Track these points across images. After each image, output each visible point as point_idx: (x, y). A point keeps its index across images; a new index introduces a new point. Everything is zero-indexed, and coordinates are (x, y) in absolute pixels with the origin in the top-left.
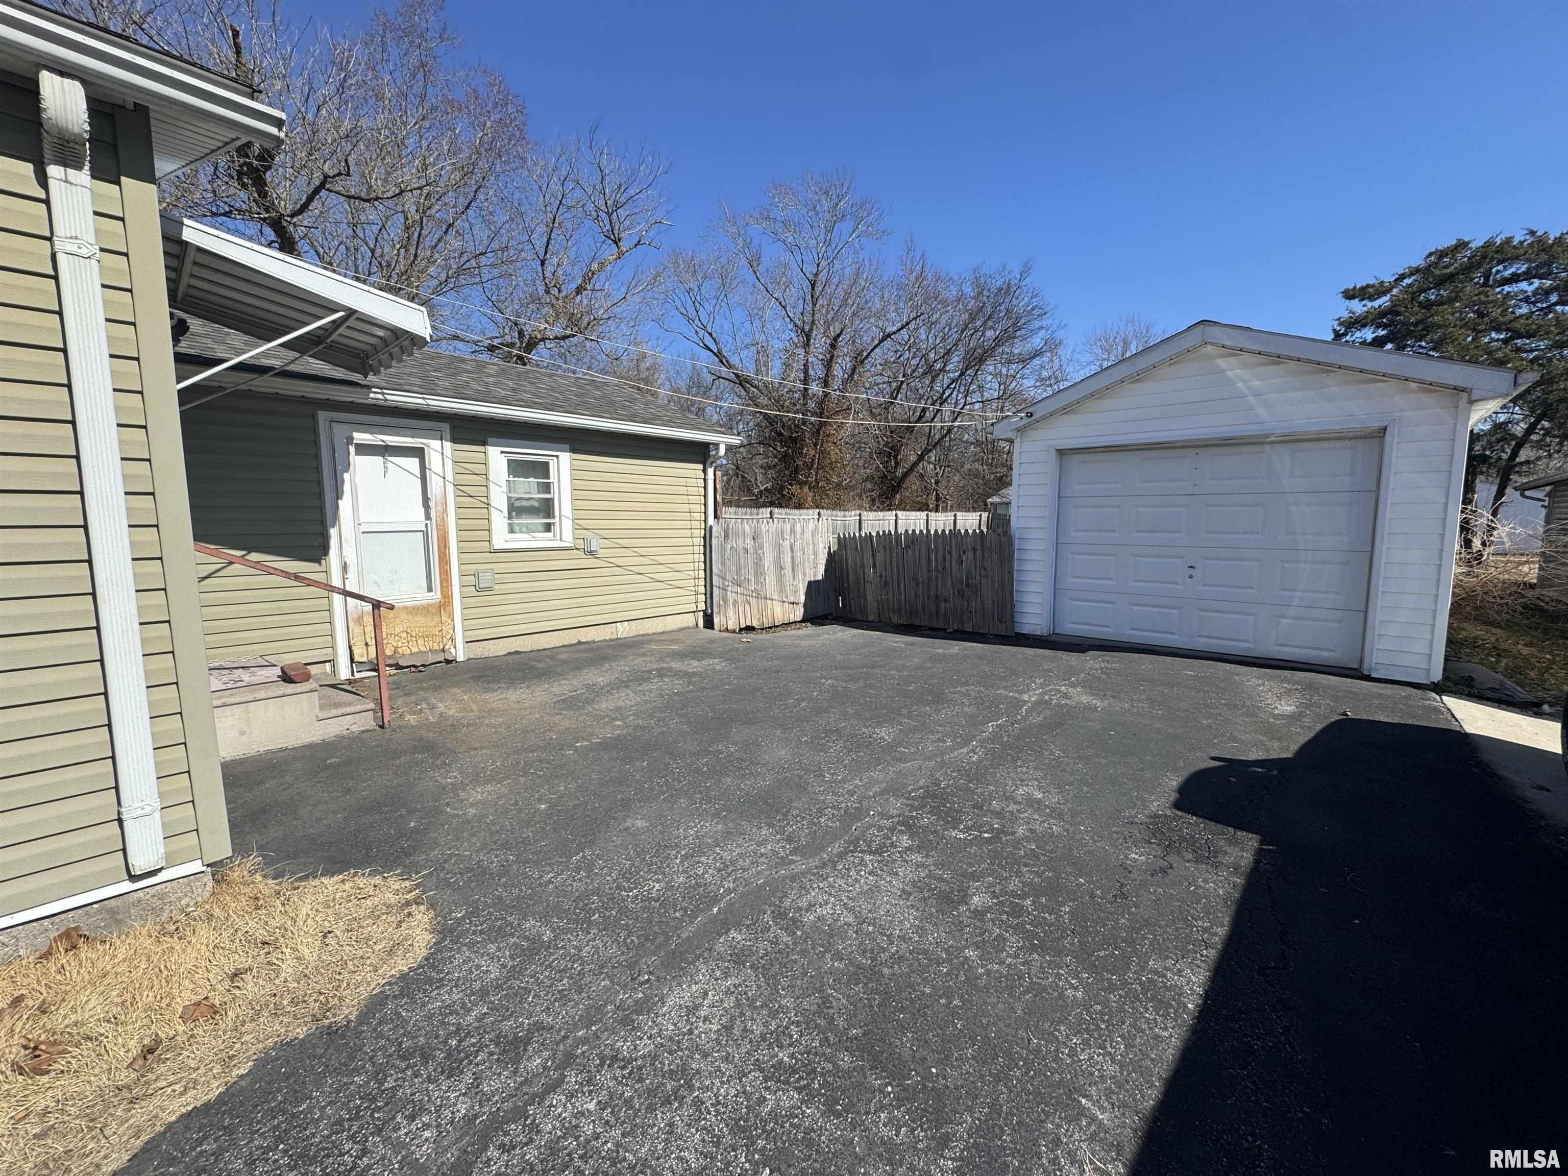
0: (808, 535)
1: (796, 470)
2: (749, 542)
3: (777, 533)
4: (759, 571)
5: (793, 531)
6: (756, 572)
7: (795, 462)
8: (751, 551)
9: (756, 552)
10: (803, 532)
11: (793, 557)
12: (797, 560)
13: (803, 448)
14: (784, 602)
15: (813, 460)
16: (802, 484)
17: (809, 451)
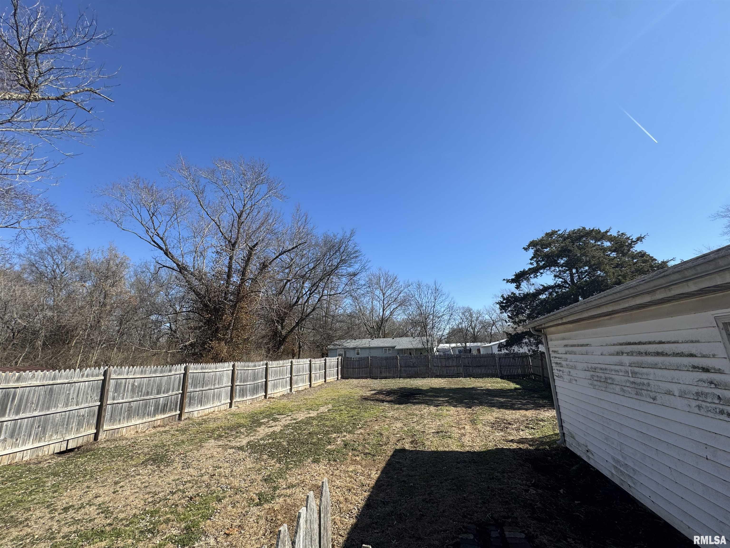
1: (217, 330)
7: (216, 324)
13: (223, 315)
15: (230, 324)
16: (220, 340)
17: (227, 317)
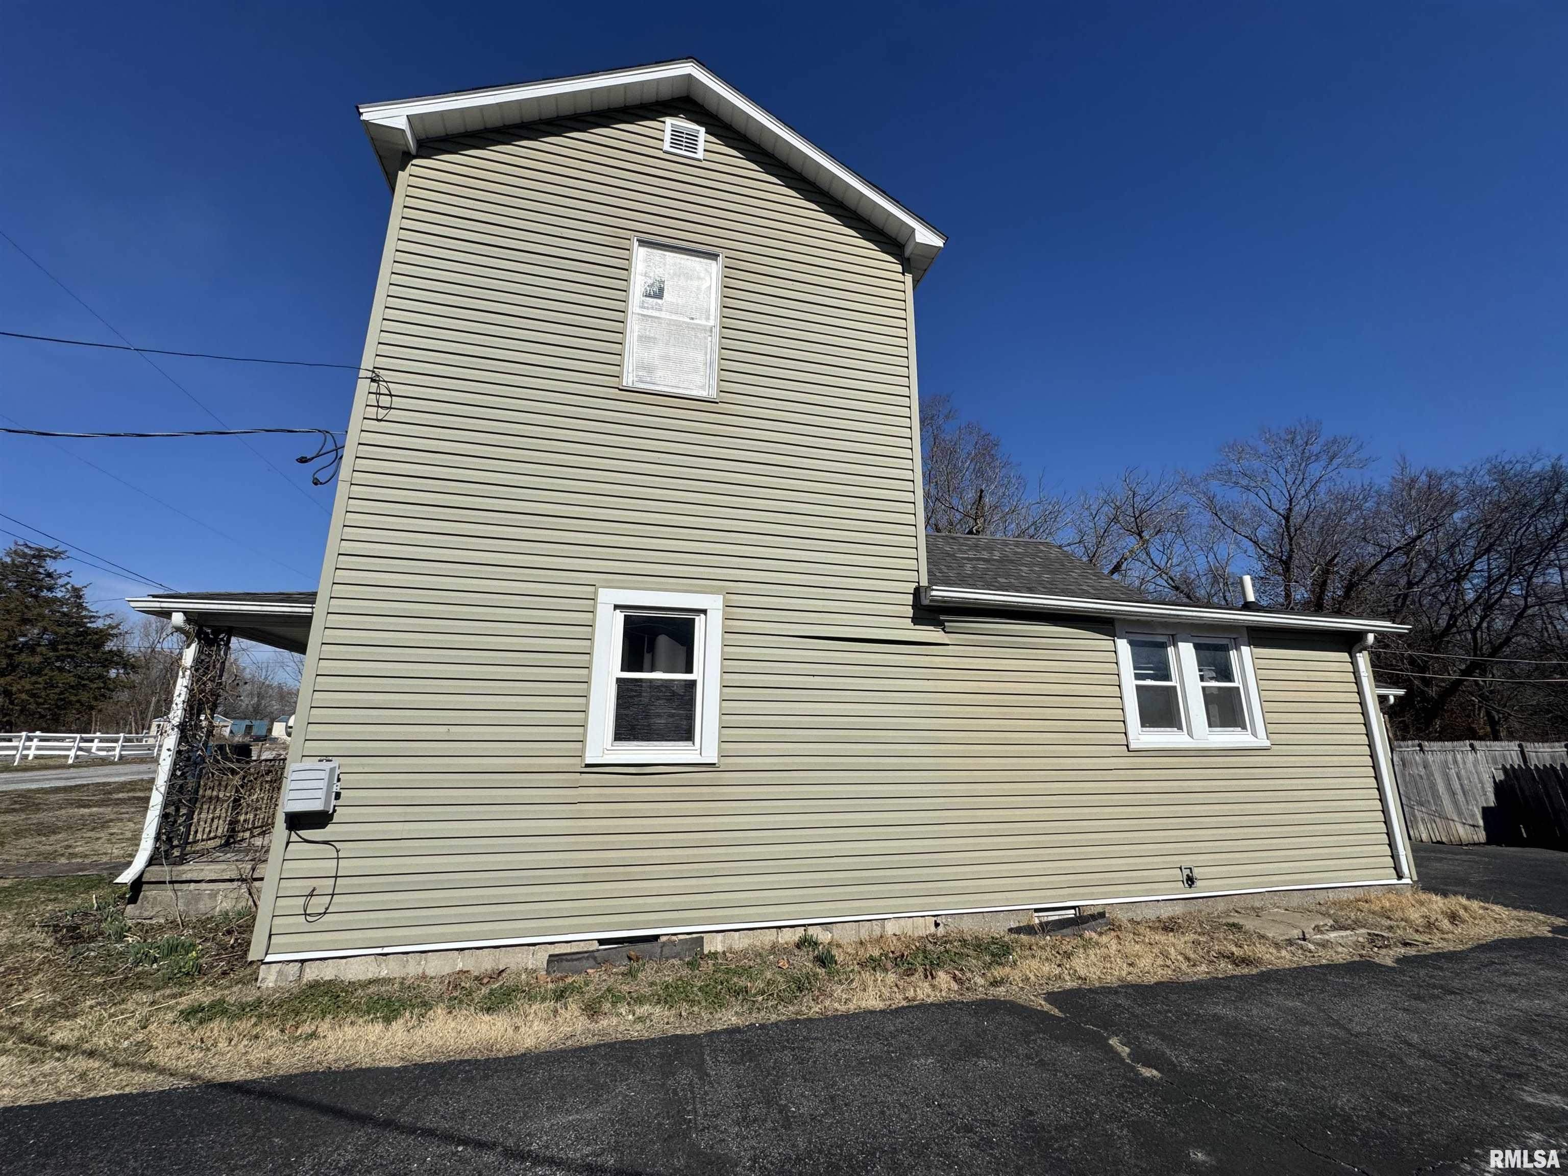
0: (1470, 765)
2: (1423, 772)
3: (1442, 763)
4: (1436, 796)
5: (1455, 761)
6: (1433, 795)
8: (1425, 777)
9: (1428, 779)
10: (1464, 763)
11: (1461, 785)
12: (1467, 788)
14: (1464, 824)
